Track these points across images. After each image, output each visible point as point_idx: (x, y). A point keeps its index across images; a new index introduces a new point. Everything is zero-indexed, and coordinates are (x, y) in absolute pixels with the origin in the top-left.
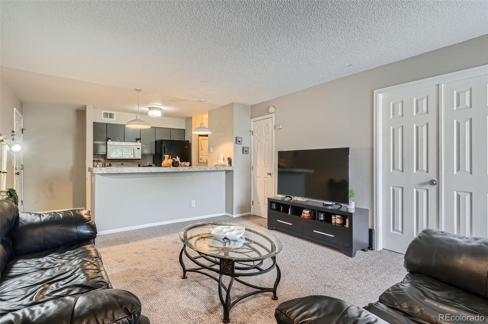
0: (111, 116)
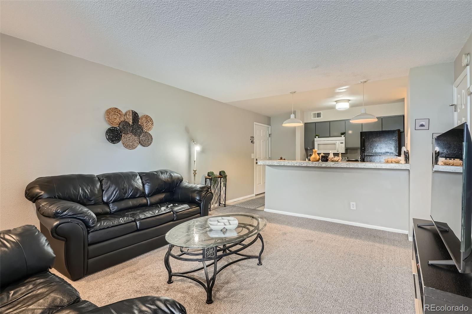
0: (319, 115)
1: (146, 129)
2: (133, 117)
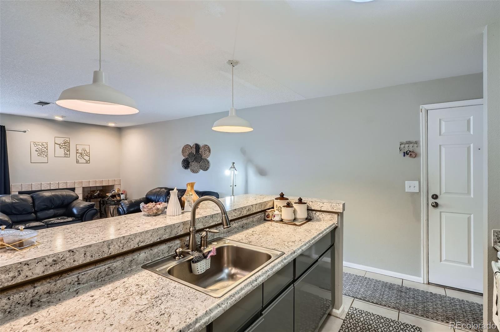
1: (204, 156)
2: (196, 149)
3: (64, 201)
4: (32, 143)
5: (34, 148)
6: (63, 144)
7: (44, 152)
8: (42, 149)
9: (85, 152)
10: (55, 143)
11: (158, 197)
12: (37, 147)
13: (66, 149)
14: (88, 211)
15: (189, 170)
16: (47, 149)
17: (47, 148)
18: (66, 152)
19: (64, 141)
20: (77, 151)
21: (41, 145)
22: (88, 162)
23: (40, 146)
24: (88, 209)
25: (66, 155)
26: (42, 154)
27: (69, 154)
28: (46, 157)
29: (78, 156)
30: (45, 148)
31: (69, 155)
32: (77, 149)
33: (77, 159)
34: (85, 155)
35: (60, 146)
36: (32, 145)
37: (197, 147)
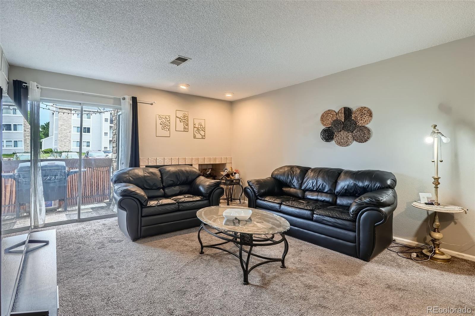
1: (360, 123)
2: (344, 114)
3: (188, 177)
4: (157, 116)
5: (159, 122)
6: (183, 118)
7: (167, 125)
8: (165, 122)
9: (202, 127)
10: (177, 117)
11: (290, 177)
12: (162, 120)
13: (185, 123)
14: (215, 190)
15: (333, 142)
16: (169, 123)
17: (169, 121)
18: (185, 126)
19: (184, 115)
20: (195, 126)
21: (165, 118)
22: (203, 137)
23: (163, 120)
24: (215, 187)
25: (186, 130)
26: (165, 128)
27: (188, 128)
28: (169, 130)
29: (195, 131)
30: (168, 121)
31: (188, 130)
32: (195, 123)
33: (194, 134)
34: (201, 130)
35: (180, 120)
36: (158, 118)
37: (348, 112)
